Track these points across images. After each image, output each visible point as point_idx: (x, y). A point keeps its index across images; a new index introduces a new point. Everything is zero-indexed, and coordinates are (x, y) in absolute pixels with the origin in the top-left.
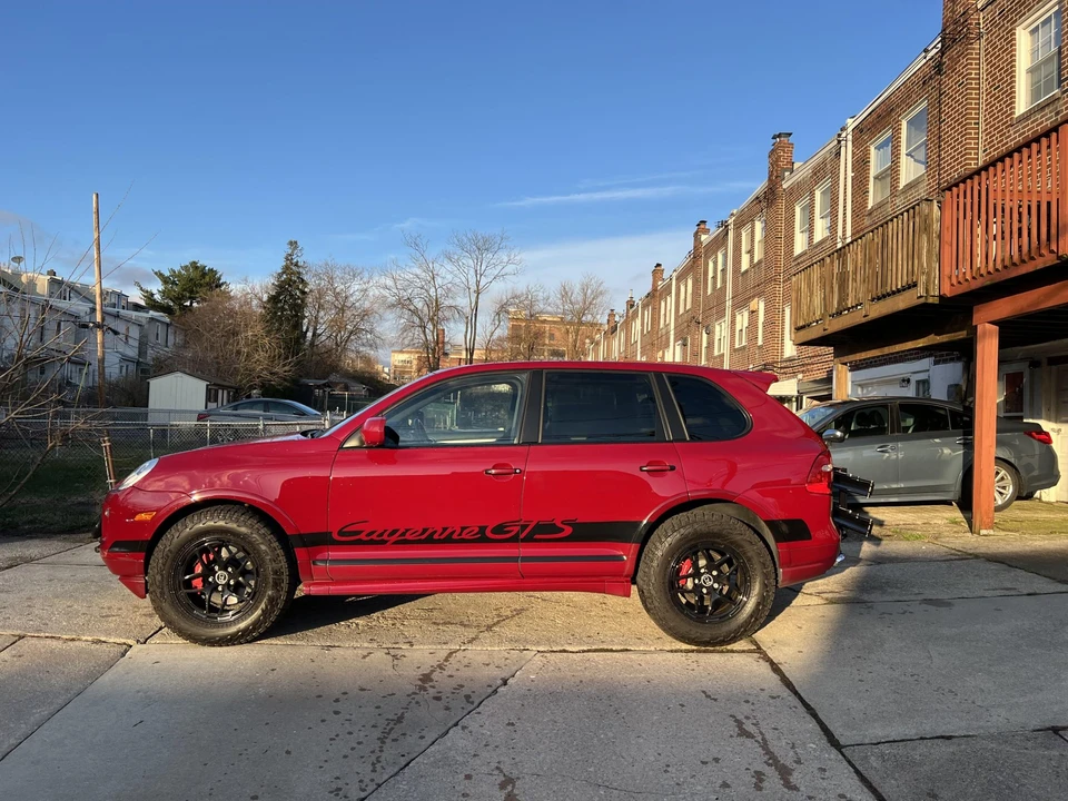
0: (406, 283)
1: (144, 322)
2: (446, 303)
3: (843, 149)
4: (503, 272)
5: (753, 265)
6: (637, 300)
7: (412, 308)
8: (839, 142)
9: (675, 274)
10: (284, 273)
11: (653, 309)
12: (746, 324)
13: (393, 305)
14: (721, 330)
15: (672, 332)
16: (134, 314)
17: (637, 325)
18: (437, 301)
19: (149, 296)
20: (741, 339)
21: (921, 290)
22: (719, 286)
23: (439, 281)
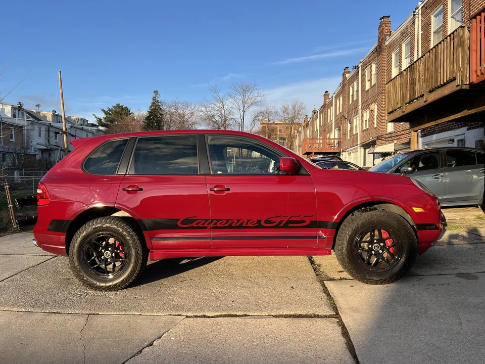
0: (211, 109)
1: (94, 131)
2: (229, 117)
3: (417, 19)
4: (256, 101)
5: (371, 87)
6: (317, 110)
7: (214, 120)
8: (414, 15)
9: (334, 95)
10: (152, 106)
11: (325, 113)
12: (368, 117)
13: (206, 119)
14: (356, 121)
15: (334, 124)
16: (90, 128)
17: (317, 122)
18: (225, 116)
19: (100, 120)
20: (366, 125)
21: (458, 82)
22: (355, 99)
23: (226, 107)
